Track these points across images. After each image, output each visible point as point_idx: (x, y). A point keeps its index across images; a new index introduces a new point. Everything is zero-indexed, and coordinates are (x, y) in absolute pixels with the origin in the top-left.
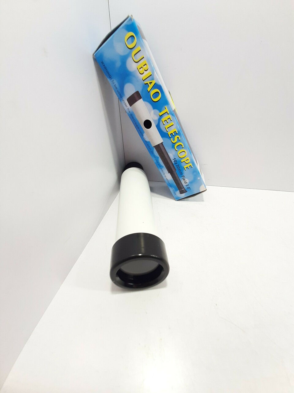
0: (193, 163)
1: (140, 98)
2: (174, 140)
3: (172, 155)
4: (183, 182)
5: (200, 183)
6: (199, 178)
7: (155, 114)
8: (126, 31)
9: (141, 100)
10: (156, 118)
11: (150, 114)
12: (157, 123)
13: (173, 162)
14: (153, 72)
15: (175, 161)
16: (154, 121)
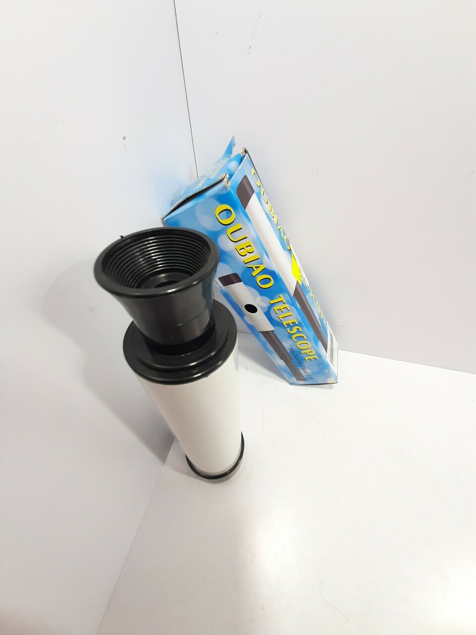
0: (320, 356)
1: (240, 281)
2: (291, 330)
3: (287, 344)
4: (302, 371)
5: (329, 375)
6: (327, 371)
7: (262, 300)
8: (217, 203)
9: (242, 283)
10: (265, 305)
11: (255, 300)
12: (266, 310)
13: (289, 352)
14: (262, 256)
15: (292, 351)
16: (262, 308)
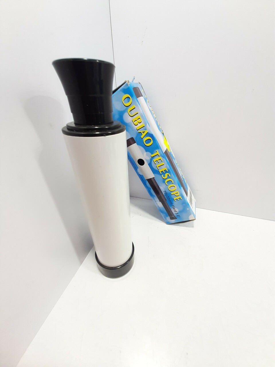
0: (182, 196)
1: (135, 142)
2: (164, 176)
3: (162, 188)
4: (173, 210)
5: (189, 213)
6: (188, 209)
7: (147, 155)
8: (123, 94)
9: (136, 144)
10: (149, 158)
11: (143, 155)
12: (149, 162)
13: (164, 194)
14: (146, 124)
15: (166, 193)
16: (147, 160)
